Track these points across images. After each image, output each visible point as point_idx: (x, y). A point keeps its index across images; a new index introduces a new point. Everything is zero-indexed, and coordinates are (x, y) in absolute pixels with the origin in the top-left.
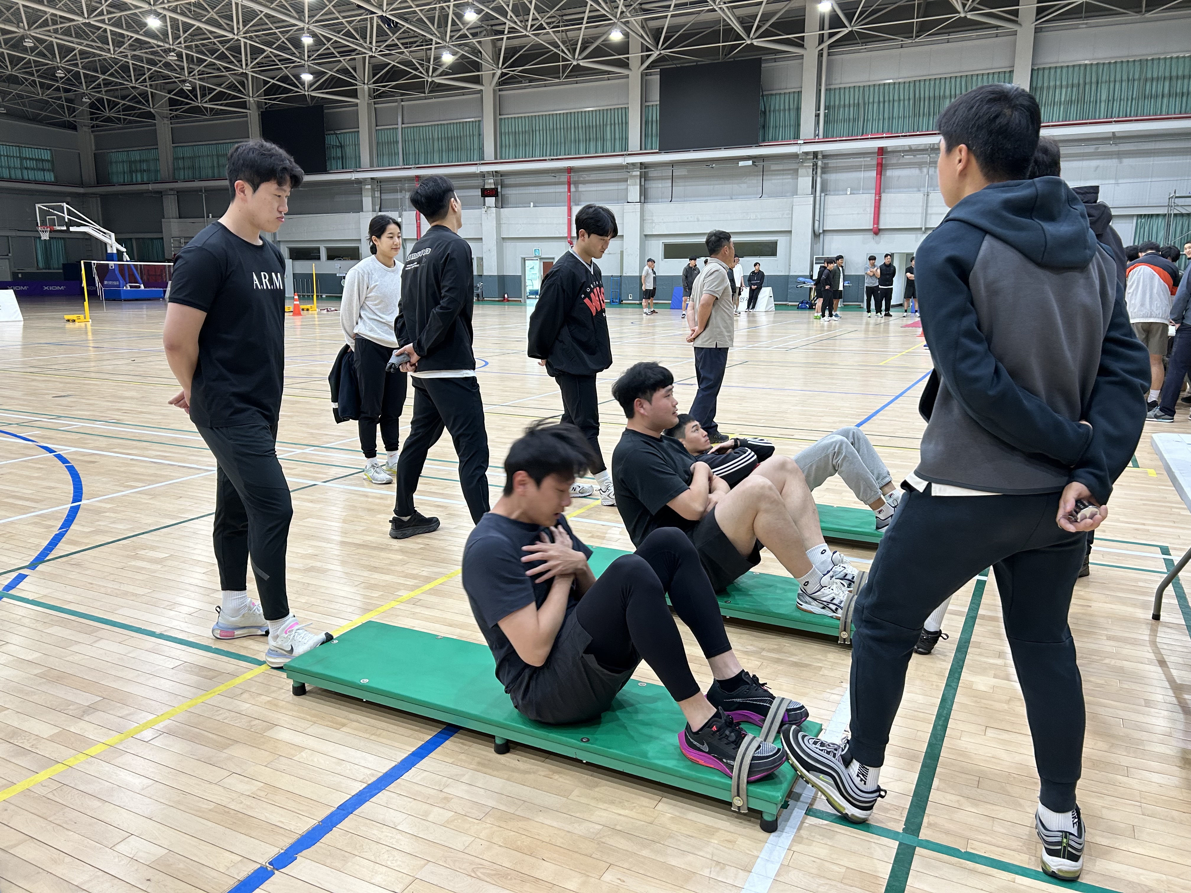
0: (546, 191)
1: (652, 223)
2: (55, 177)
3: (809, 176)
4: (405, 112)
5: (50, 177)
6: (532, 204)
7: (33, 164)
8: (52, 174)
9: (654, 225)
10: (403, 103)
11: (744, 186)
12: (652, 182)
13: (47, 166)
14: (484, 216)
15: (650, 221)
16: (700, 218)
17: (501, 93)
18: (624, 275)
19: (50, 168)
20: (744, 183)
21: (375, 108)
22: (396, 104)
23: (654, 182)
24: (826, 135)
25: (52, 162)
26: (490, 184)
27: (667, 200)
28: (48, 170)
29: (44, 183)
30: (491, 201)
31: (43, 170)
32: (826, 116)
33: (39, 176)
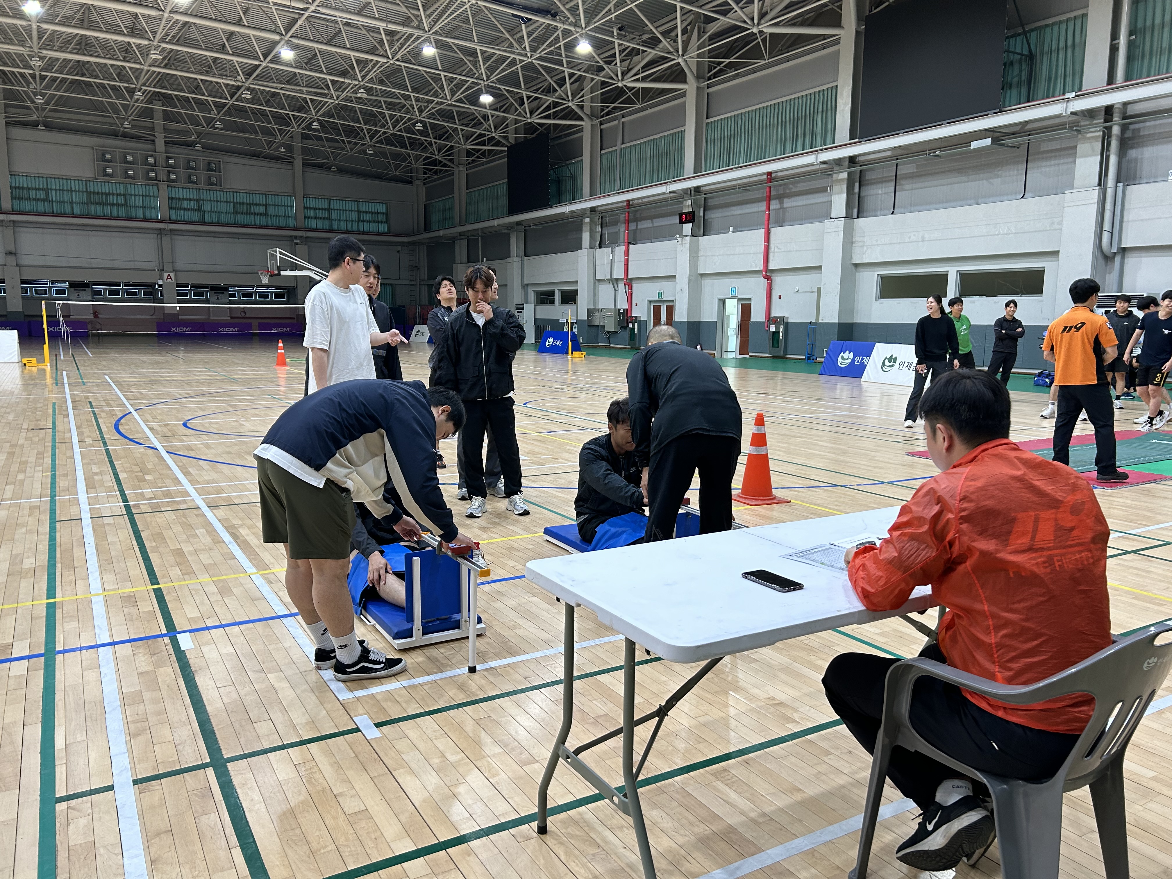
0: (747, 211)
1: (862, 246)
2: (389, 228)
3: (1096, 155)
4: (626, 131)
5: (383, 228)
6: (731, 228)
7: (369, 217)
8: (386, 226)
9: (865, 248)
10: (623, 120)
11: (997, 181)
12: (869, 187)
13: (382, 218)
14: (679, 247)
15: (861, 244)
16: (927, 236)
17: (711, 90)
18: (820, 321)
19: (385, 220)
20: (998, 176)
21: (601, 130)
22: (616, 122)
23: (872, 187)
24: (1128, 77)
25: (386, 214)
26: (687, 206)
27: (887, 212)
28: (382, 222)
29: (378, 234)
30: (687, 228)
31: (378, 222)
32: (1131, 45)
33: (374, 227)
